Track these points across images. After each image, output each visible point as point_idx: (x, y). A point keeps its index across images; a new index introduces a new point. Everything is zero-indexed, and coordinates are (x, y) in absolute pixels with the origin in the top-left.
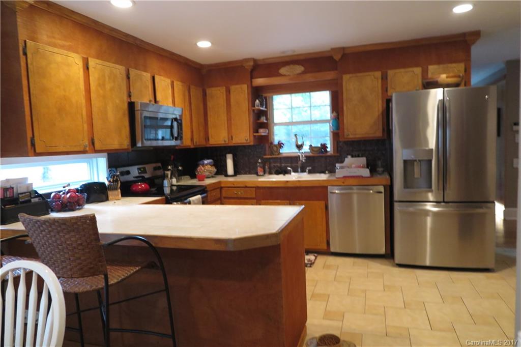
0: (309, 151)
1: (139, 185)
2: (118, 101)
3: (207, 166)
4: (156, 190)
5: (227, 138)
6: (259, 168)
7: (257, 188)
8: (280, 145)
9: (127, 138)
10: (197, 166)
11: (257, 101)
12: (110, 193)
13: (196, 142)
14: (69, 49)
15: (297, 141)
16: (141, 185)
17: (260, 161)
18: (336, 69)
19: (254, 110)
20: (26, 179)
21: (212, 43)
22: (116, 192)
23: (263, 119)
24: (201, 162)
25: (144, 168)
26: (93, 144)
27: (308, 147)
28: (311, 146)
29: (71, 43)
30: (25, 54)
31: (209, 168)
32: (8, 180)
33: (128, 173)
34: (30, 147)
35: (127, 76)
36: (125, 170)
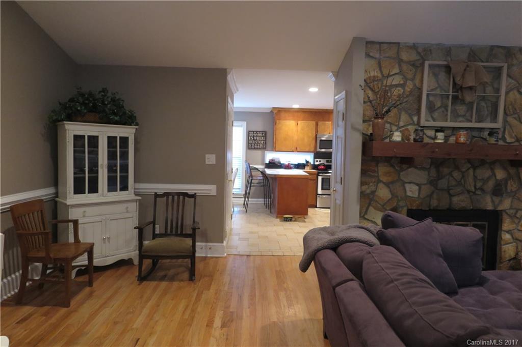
9: (312, 147)
12: (306, 167)
14: (291, 120)
22: (308, 167)
26: (297, 149)
29: (291, 118)
30: (276, 124)
33: (320, 161)
34: (274, 149)
35: (317, 125)
36: (318, 160)
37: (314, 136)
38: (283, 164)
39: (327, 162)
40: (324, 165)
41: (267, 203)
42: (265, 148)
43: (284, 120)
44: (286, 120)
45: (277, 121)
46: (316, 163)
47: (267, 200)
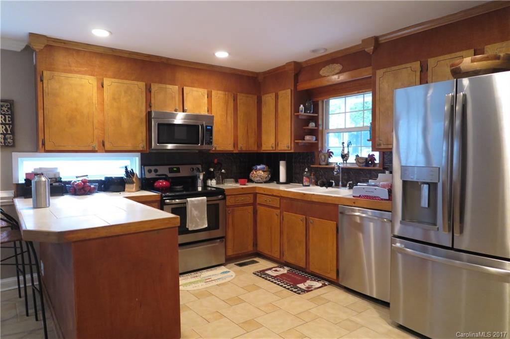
0: (355, 162)
1: (160, 182)
2: (134, 111)
3: (260, 172)
4: (183, 188)
5: (274, 144)
6: (304, 177)
7: (281, 198)
8: (330, 154)
9: (143, 141)
10: (251, 170)
11: (302, 106)
12: (127, 186)
13: (241, 148)
14: (85, 73)
15: (343, 150)
16: (162, 182)
17: (306, 170)
18: (370, 65)
19: (298, 116)
20: (56, 168)
21: (229, 54)
22: (131, 186)
23: (312, 125)
24: (254, 167)
25: (179, 168)
26: (104, 145)
27: (355, 158)
28: (357, 156)
29: (86, 69)
30: (42, 81)
31: (261, 173)
32: (41, 169)
33: (156, 171)
34: (40, 146)
35: (148, 90)
36: (153, 168)
37: (144, 114)
38: (69, 183)
39: (171, 171)
40: (166, 178)
41: (29, 284)
42: (13, 146)
43: (65, 71)
44: (71, 72)
45: (46, 74)
46: (148, 176)
47: (28, 277)
